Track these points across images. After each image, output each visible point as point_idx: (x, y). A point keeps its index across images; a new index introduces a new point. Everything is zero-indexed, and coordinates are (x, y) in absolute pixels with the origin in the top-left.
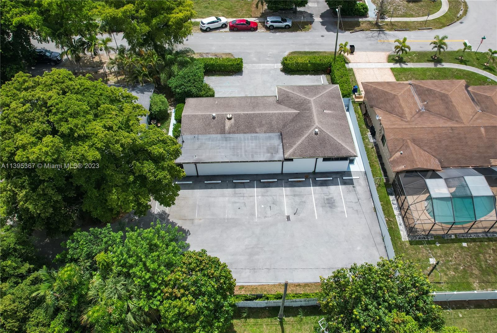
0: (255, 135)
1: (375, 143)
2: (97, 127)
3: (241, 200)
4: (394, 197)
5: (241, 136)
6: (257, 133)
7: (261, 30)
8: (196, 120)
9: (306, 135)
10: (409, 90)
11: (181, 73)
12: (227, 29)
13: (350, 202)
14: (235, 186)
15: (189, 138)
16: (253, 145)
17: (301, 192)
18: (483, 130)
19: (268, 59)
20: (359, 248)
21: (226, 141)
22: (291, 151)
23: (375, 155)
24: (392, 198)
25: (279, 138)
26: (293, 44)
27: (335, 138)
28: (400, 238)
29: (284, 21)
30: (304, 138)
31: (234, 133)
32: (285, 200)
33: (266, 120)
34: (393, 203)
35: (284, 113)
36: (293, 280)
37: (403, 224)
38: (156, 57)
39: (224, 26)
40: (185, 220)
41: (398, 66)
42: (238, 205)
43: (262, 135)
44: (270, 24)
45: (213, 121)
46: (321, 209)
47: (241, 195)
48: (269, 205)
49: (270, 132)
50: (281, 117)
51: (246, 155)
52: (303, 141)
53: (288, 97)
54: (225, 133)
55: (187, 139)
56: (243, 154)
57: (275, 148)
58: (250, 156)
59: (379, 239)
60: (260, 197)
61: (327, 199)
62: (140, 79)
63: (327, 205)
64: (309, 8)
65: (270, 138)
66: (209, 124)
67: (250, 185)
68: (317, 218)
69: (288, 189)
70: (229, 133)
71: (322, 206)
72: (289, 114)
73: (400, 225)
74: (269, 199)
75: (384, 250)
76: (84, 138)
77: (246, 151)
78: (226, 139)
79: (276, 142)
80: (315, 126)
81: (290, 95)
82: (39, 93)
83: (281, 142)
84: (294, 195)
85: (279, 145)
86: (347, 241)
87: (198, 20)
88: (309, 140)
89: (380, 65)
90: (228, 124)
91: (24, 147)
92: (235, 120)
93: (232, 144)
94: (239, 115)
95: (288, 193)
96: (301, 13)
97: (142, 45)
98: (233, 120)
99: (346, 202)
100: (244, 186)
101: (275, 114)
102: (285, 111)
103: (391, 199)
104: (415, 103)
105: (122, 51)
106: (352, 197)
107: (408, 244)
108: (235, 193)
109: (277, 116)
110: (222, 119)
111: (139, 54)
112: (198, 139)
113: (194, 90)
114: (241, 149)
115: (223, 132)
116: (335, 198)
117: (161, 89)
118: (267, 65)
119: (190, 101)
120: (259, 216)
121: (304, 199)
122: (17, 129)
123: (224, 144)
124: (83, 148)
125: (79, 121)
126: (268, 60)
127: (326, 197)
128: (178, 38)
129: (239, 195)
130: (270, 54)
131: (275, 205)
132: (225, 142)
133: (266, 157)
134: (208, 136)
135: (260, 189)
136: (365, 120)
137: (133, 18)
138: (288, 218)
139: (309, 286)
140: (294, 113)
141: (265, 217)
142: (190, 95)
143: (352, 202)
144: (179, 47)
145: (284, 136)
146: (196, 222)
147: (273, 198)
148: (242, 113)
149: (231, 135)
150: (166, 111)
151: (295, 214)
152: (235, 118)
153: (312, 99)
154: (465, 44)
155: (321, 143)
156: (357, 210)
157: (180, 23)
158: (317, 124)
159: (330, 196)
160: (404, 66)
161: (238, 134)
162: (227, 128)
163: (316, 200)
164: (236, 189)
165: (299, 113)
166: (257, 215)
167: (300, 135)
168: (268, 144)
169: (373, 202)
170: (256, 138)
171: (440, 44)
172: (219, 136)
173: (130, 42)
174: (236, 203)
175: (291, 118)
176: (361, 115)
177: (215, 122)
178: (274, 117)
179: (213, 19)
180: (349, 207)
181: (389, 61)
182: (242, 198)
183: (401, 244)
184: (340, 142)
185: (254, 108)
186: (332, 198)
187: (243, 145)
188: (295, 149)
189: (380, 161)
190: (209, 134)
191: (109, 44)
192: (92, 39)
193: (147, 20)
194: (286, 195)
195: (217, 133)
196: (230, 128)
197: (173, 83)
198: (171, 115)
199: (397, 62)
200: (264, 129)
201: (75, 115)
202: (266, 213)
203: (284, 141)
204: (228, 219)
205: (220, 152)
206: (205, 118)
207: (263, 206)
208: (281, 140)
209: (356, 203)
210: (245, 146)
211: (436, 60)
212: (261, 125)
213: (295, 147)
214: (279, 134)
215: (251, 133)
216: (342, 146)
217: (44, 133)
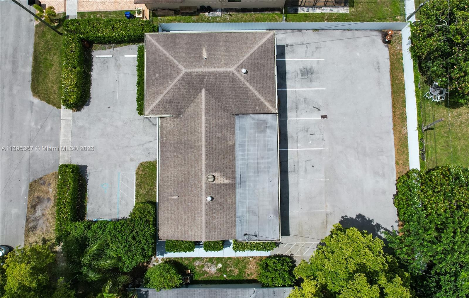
0: (237, 146)
1: (222, 11)
3: (302, 164)
4: (299, 9)
6: (234, 144)
8: (215, 221)
9: (248, 84)
13: (306, 53)
15: (240, 228)
16: (252, 148)
17: (293, 101)
19: (48, 128)
20: (358, 54)
21: (245, 182)
22: (267, 104)
23: (240, 15)
24: (301, 11)
25: (243, 118)
26: (11, 89)
27: (252, 51)
28: (346, 15)
30: (251, 88)
31: (234, 172)
32: (303, 118)
33: (216, 132)
34: (307, 11)
35: (206, 109)
36: (390, 117)
37: (332, 8)
40: (327, 222)
42: (309, 168)
43: (239, 138)
45: (216, 200)
46: (314, 83)
47: (296, 165)
48: (309, 135)
49: (234, 128)
50: (211, 113)
51: (268, 158)
52: (256, 89)
53: (171, 102)
54: (235, 184)
55: (242, 230)
56: (267, 161)
57: (258, 124)
58: (270, 152)
59: (348, 34)
60: (299, 145)
61: (302, 75)
63: (309, 76)
65: (242, 128)
66: (221, 204)
67: (284, 155)
68: (325, 89)
69: (289, 114)
70: (234, 178)
71: (311, 81)
72: (207, 102)
73: (332, 11)
74: (301, 135)
75: (360, 32)
77: (262, 158)
78: (243, 182)
79: (248, 121)
80: (235, 72)
81: (168, 98)
83: (249, 116)
84: (297, 108)
85: (254, 119)
86: (351, 64)
88: (254, 82)
90: (221, 180)
92: (215, 171)
93: (251, 174)
94: (208, 166)
95: (294, 114)
98: (215, 174)
99: (306, 57)
100: (284, 162)
101: (207, 121)
102: (203, 106)
103: (303, 12)
106: (301, 50)
107: (353, 10)
108: (294, 171)
109: (209, 118)
110: (214, 188)
112: (242, 217)
114: (258, 163)
115: (232, 187)
116: (301, 67)
118: (62, 130)
120: (322, 146)
121: (302, 100)
123: (250, 184)
126: (52, 128)
127: (300, 76)
129: (296, 167)
130: (36, 124)
131: (309, 130)
132: (247, 183)
133: (272, 134)
134: (238, 204)
135: (289, 145)
136: (183, 15)
138: (324, 117)
139: (395, 104)
140: (206, 95)
141: (323, 140)
143: (306, 51)
145: (243, 111)
146: (329, 210)
147: (301, 131)
148: (204, 162)
149: (238, 176)
151: (319, 110)
152: (212, 172)
153: (184, 70)
155: (259, 69)
156: (316, 48)
158: (233, 69)
159: (299, 72)
161: (236, 167)
162: (226, 181)
163: (303, 87)
164: (289, 170)
165: (206, 90)
166: (321, 148)
167: (246, 91)
168: (252, 131)
169: (307, 30)
170: (242, 145)
172: (239, 191)
174: (306, 170)
175: (213, 101)
176: (174, 17)
177: (218, 196)
178: (212, 122)
180: (312, 55)
182: (300, 164)
183: (353, 15)
184: (257, 47)
186: (301, 71)
187: (252, 161)
188: (266, 99)
189: (251, 11)
190: (235, 203)
194: (297, 117)
195: (235, 193)
196: (227, 178)
198: (167, 258)
200: (228, 135)
202: (318, 139)
203: (250, 112)
204: (326, 178)
205: (264, 188)
206: (210, 211)
207: (310, 142)
208: (245, 116)
209: (307, 47)
210: (254, 159)
212: (224, 138)
213: (262, 99)
214: (236, 117)
215: (234, 152)
216: (262, 46)
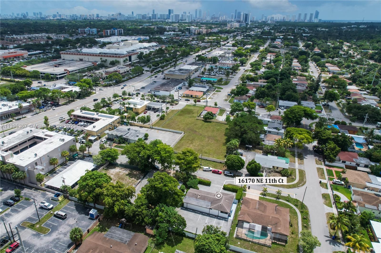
2: (170, 185)
3: (196, 216)
4: (237, 227)
5: (201, 200)
7: (222, 175)
8: (191, 193)
9: (218, 204)
10: (257, 202)
11: (191, 181)
12: (211, 172)
14: (196, 213)
15: (187, 197)
16: (203, 203)
17: (212, 219)
18: (271, 217)
29: (231, 173)
31: (199, 199)
33: (209, 198)
38: (186, 175)
39: (211, 171)
41: (263, 196)
44: (225, 173)
49: (209, 201)
50: (213, 198)
52: (216, 205)
58: (201, 205)
60: (201, 217)
62: (180, 179)
63: (218, 224)
64: (243, 171)
65: (208, 203)
66: (194, 195)
67: (199, 214)
71: (216, 224)
73: (235, 234)
76: (167, 186)
79: (210, 204)
80: (221, 203)
82: (161, 176)
87: (203, 167)
88: (218, 206)
89: (256, 195)
90: (199, 197)
91: (157, 184)
93: (198, 202)
95: (209, 218)
96: (239, 172)
97: (183, 171)
100: (198, 213)
104: (256, 206)
105: (177, 171)
107: (234, 238)
110: (198, 195)
111: (182, 173)
112: (190, 198)
113: (193, 186)
115: (197, 198)
117: (185, 184)
119: (191, 189)
121: (212, 221)
122: (156, 181)
123: (196, 201)
124: (166, 188)
125: (167, 183)
126: (220, 185)
127: (218, 222)
128: (194, 171)
130: (221, 183)
131: (204, 220)
133: (206, 207)
135: (201, 215)
137: (183, 163)
138: (206, 223)
141: (200, 221)
142: (192, 188)
144: (193, 174)
145: (212, 203)
147: (204, 218)
148: (203, 195)
150: (184, 190)
151: (208, 223)
152: (201, 195)
154: (289, 195)
155: (221, 207)
156: (225, 227)
157: (195, 168)
160: (265, 197)
163: (215, 222)
166: (198, 220)
170: (205, 202)
171: (279, 193)
172: (195, 199)
173: (180, 169)
174: (194, 216)
175: (216, 199)
177: (196, 195)
178: (211, 198)
179: (208, 168)
181: (260, 194)
184: (226, 208)
185: (207, 195)
186: (220, 223)
190: (193, 198)
191: (175, 169)
192: (171, 166)
193: (186, 165)
197: (188, 183)
199: (263, 195)
201: (167, 181)
205: (194, 202)
206: (193, 193)
207: (201, 219)
209: (226, 225)
210: (201, 203)
211: (278, 198)
212: (207, 199)
215: (204, 200)
217: (161, 183)
